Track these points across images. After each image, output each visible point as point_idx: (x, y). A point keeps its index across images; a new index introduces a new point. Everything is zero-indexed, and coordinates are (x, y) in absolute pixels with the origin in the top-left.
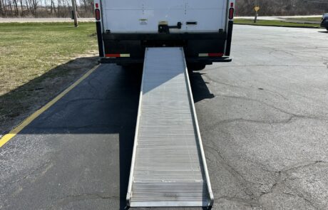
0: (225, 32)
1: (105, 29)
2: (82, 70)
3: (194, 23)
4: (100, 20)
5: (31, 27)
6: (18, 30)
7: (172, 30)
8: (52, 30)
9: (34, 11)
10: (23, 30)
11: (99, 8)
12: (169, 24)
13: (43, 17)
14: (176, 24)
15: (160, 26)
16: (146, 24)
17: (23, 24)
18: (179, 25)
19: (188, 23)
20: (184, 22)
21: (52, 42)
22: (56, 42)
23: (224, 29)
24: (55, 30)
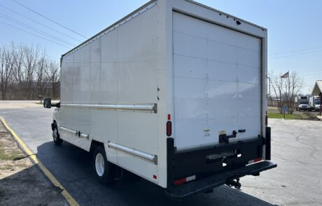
3: (244, 131)
11: (171, 120)
14: (231, 133)
15: (220, 137)
16: (209, 135)
18: (234, 134)
19: (240, 131)
20: (237, 130)
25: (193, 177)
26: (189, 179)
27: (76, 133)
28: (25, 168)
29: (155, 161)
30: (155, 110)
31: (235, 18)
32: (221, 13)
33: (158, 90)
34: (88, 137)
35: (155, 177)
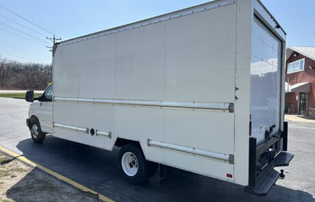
27: (87, 132)
28: (26, 173)
29: (231, 160)
30: (231, 109)
31: (277, 23)
32: (272, 17)
33: (236, 89)
34: (110, 136)
35: (229, 176)
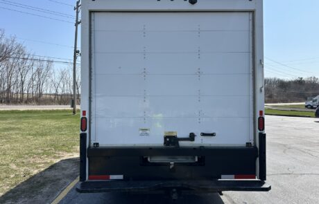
0: (255, 147)
1: (92, 142)
2: (61, 182)
3: (212, 135)
4: (87, 132)
5: (30, 115)
6: (15, 118)
7: (182, 144)
8: (49, 118)
9: (39, 99)
10: (20, 118)
11: (87, 116)
12: (179, 136)
13: (46, 104)
14: (187, 135)
15: (166, 138)
16: (147, 134)
17: (23, 112)
18: (192, 137)
19: (204, 134)
20: (197, 133)
21: (42, 135)
22: (46, 135)
23: (252, 142)
24: (52, 118)
25: (121, 177)
26: (113, 177)
